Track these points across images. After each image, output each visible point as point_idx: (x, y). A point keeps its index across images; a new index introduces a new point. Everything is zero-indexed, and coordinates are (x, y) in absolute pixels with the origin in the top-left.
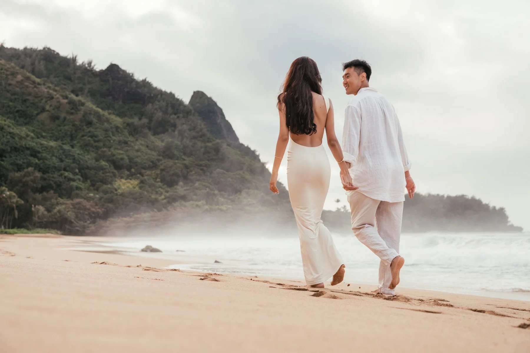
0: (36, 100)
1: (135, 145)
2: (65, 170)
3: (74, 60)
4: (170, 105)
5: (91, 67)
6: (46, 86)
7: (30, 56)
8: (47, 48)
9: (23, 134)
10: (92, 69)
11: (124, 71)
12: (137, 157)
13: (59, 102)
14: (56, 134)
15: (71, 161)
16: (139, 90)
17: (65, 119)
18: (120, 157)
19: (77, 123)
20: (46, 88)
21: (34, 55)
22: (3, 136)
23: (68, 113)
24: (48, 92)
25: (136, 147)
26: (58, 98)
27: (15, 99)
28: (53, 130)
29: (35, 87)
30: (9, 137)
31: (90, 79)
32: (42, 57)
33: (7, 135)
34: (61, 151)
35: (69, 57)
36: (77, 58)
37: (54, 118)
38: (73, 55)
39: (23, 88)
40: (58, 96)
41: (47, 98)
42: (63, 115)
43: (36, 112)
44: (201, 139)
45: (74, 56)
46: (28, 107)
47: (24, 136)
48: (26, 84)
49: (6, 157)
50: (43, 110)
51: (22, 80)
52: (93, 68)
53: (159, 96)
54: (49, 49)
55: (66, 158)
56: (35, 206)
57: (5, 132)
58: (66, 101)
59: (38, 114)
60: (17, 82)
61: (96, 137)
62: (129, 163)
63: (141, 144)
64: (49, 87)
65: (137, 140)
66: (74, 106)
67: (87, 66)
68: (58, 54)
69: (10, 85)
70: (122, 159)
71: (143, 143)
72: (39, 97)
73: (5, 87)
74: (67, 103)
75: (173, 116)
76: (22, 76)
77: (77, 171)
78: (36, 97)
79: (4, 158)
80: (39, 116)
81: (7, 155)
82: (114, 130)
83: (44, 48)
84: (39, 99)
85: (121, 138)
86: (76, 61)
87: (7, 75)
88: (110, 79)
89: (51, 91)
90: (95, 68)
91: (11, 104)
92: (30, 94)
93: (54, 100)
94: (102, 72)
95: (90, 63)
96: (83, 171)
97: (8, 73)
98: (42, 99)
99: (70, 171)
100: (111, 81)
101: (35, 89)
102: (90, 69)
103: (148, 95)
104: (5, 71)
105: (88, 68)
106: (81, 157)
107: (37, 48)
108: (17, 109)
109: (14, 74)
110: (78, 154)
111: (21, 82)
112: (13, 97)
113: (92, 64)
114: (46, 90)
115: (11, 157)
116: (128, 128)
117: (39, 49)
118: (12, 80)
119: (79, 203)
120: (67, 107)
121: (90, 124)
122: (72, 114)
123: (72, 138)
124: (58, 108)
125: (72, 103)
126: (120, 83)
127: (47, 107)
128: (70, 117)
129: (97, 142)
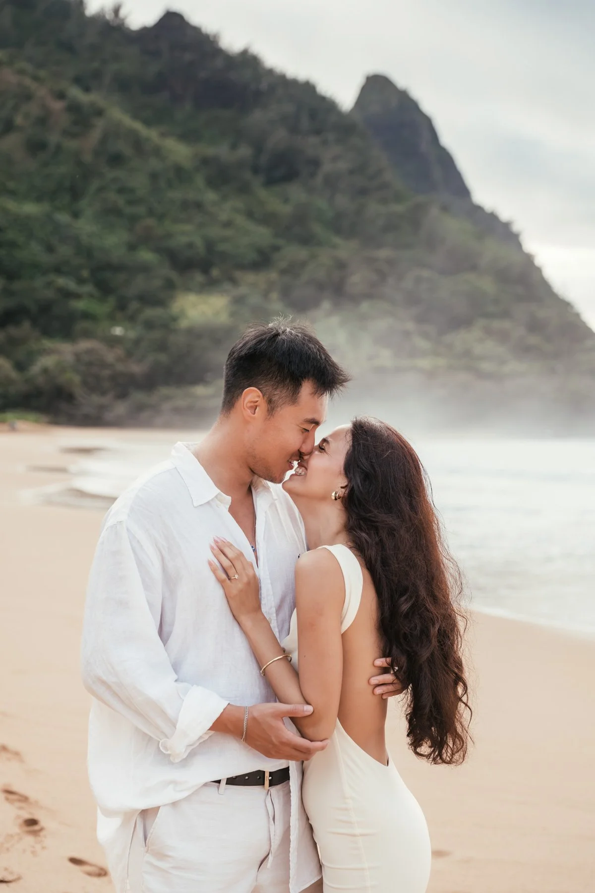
1: (220, 212)
2: (57, 271)
4: (304, 110)
5: (120, 20)
6: (15, 69)
10: (122, 25)
11: (196, 30)
12: (225, 239)
13: (44, 107)
14: (39, 183)
15: (72, 250)
16: (231, 75)
17: (59, 148)
18: (185, 240)
19: (87, 158)
20: (15, 74)
23: (67, 133)
24: (19, 83)
25: (224, 217)
26: (42, 97)
28: (31, 175)
31: (118, 50)
34: (50, 228)
37: (36, 146)
40: (42, 92)
41: (16, 96)
42: (54, 138)
44: (379, 195)
50: (9, 126)
52: (124, 22)
53: (280, 90)
55: (61, 243)
58: (60, 105)
61: (132, 191)
62: (205, 254)
63: (235, 209)
64: (23, 71)
65: (225, 199)
66: (81, 116)
67: (110, 16)
70: (190, 245)
74: (62, 109)
75: (313, 139)
77: (86, 273)
82: (172, 174)
86: (85, 6)
88: (164, 48)
89: (27, 81)
90: (128, 22)
93: (34, 101)
94: (145, 32)
95: (116, 11)
96: (99, 274)
98: (6, 100)
99: (70, 276)
100: (166, 54)
102: (117, 24)
105: (113, 22)
110: (91, 233)
113: (123, 13)
114: (14, 79)
116: (204, 169)
119: (89, 352)
120: (65, 120)
121: (116, 160)
122: (74, 136)
123: (76, 193)
124: (43, 121)
125: (74, 108)
126: (188, 57)
127: (19, 120)
128: (71, 144)
129: (130, 203)
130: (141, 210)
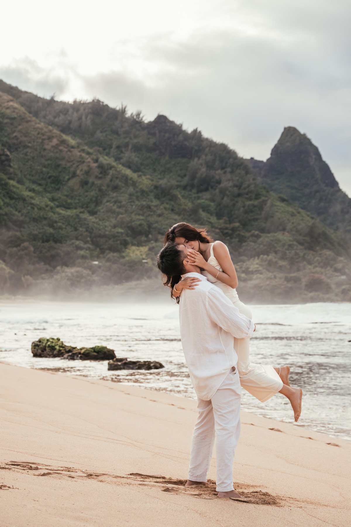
0: (69, 165)
1: (158, 209)
2: (77, 239)
3: (123, 111)
4: (218, 158)
5: (140, 119)
6: (79, 150)
7: (78, 110)
8: (96, 99)
9: (43, 205)
10: (141, 121)
11: (172, 123)
12: (157, 222)
13: (89, 166)
14: (83, 200)
15: (84, 230)
16: (186, 143)
17: (93, 183)
18: (138, 223)
19: (104, 188)
20: (80, 152)
21: (82, 109)
22: (25, 207)
23: (96, 177)
24: (81, 155)
25: (159, 212)
26: (89, 162)
27: (49, 164)
28: (80, 196)
29: (69, 151)
30: (29, 208)
31: (138, 133)
32: (90, 111)
33: (28, 206)
34: (77, 220)
35: (118, 109)
36: (126, 109)
37: (84, 183)
38: (122, 106)
39: (57, 152)
40: (89, 159)
41: (78, 162)
42: (91, 180)
43: (67, 177)
44: (247, 196)
45: (124, 107)
46: (60, 172)
47: (44, 206)
48: (61, 148)
49: (24, 228)
50: (74, 175)
51: (57, 145)
52: (142, 119)
53: (207, 149)
54: (99, 101)
55: (81, 227)
56: (24, 276)
57: (26, 203)
58: (95, 165)
59: (69, 179)
60: (53, 147)
61: (120, 202)
62: (147, 229)
63: (165, 208)
64: (83, 150)
65: (162, 203)
66: (104, 170)
67: (135, 117)
68: (107, 106)
69: (45, 150)
70: (140, 225)
71: (168, 206)
72: (72, 161)
73: (40, 153)
74: (96, 167)
75: (219, 171)
76: (58, 140)
77: (89, 239)
78: (69, 162)
79: (22, 229)
80: (69, 182)
81: (26, 226)
82: (139, 194)
83: (93, 101)
84: (71, 163)
85: (144, 203)
86: (126, 112)
87: (43, 140)
88: (157, 132)
89: (84, 155)
90: (144, 119)
91: (44, 169)
92: (63, 159)
93: (85, 164)
94: (150, 123)
95: (138, 115)
96: (95, 239)
97: (44, 137)
98: (74, 164)
99: (82, 240)
100: (158, 135)
101: (69, 153)
102: (139, 120)
103: (196, 148)
104: (41, 136)
105: (137, 120)
106: (95, 225)
107: (87, 100)
108: (49, 175)
109: (50, 138)
110: (94, 222)
111: (56, 147)
112: (46, 163)
113: (141, 116)
114: (79, 154)
115: (29, 227)
116: (155, 191)
117: (88, 101)
118: (48, 144)
119: (77, 272)
120: (96, 172)
121: (116, 188)
122: (100, 178)
123: (98, 203)
124: (87, 173)
125: (101, 166)
126: (167, 135)
127: (78, 172)
128: (98, 182)
129: (120, 207)
130: (122, 210)
